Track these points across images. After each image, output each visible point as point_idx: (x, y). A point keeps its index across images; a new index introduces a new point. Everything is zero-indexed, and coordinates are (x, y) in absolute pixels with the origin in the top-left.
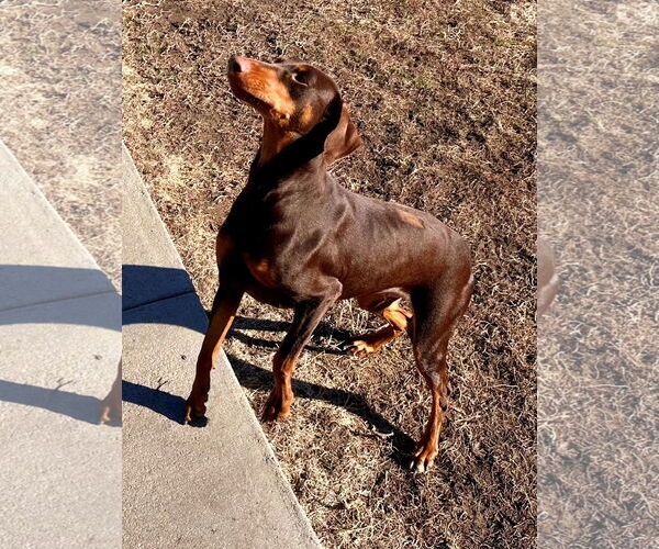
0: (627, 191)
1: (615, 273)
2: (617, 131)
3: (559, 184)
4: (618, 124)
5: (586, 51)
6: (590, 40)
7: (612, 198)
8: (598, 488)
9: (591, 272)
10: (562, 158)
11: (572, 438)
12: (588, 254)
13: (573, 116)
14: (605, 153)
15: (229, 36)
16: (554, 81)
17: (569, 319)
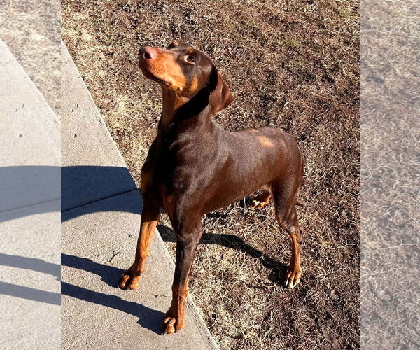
0: (415, 116)
1: (410, 173)
2: (408, 75)
3: (374, 112)
4: (408, 70)
5: (387, 21)
6: (390, 13)
7: (406, 121)
8: (404, 321)
9: (395, 172)
10: (375, 93)
11: (387, 287)
12: (393, 160)
13: (381, 65)
14: (401, 90)
15: (158, 13)
16: (369, 41)
17: (383, 204)
